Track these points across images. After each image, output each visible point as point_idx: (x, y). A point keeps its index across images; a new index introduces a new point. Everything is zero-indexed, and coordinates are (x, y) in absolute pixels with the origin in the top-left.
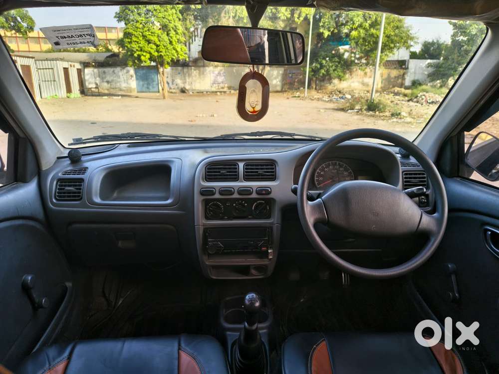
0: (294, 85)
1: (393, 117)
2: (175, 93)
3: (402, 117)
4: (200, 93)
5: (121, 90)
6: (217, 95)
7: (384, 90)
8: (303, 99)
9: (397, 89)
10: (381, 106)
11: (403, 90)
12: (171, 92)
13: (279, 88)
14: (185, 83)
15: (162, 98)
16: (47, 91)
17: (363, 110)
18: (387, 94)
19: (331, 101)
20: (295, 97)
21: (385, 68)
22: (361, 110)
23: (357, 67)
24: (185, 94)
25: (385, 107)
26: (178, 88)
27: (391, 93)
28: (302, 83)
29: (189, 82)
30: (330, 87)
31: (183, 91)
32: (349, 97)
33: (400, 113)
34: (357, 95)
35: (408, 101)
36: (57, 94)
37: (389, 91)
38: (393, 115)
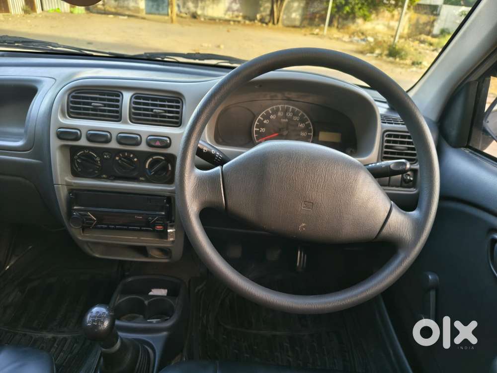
0: (315, 20)
1: (413, 66)
2: (185, 18)
3: (423, 66)
4: (212, 20)
5: (129, 9)
6: (230, 24)
7: (409, 36)
8: (322, 37)
9: (423, 37)
10: (403, 53)
11: (429, 38)
12: (182, 17)
13: (297, 23)
14: (196, 7)
15: (170, 21)
16: (49, 3)
17: (383, 55)
18: (412, 41)
19: (351, 42)
20: (313, 34)
21: (415, 12)
22: (381, 55)
23: (384, 8)
24: (195, 20)
25: (406, 54)
26: (189, 12)
27: (417, 40)
28: (323, 19)
29: (201, 7)
30: (353, 27)
31: (194, 16)
32: (371, 39)
33: (421, 63)
34: (380, 39)
35: (433, 50)
36: (60, 8)
37: (415, 37)
38: (413, 64)
